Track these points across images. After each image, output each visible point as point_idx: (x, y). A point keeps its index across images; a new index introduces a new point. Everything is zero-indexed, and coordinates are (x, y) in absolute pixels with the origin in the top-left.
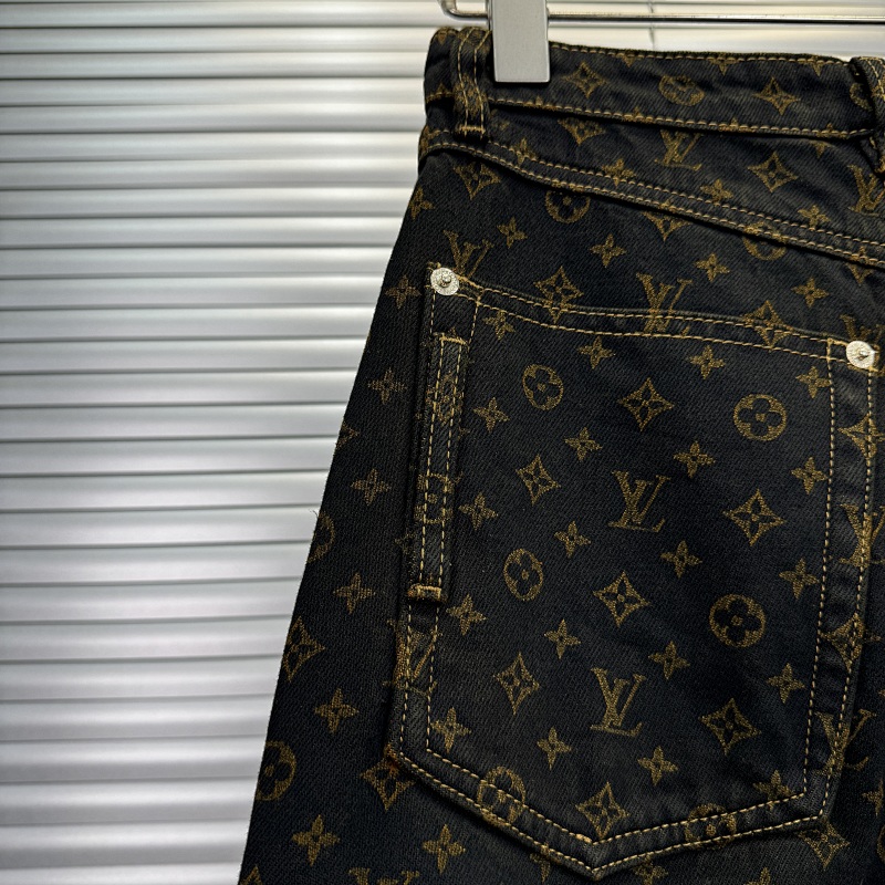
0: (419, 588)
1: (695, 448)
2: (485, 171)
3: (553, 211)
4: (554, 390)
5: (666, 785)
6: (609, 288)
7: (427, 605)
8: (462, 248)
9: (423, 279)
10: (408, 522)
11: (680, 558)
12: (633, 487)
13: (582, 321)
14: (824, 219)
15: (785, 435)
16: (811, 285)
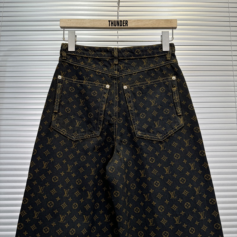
0: (55, 111)
1: (87, 97)
2: (66, 63)
3: (74, 68)
4: (73, 90)
5: (83, 132)
6: (80, 78)
7: (56, 113)
8: (62, 73)
9: (57, 77)
10: (54, 104)
11: (86, 109)
12: (82, 101)
13: (77, 82)
14: (106, 69)
15: (97, 96)
16: (103, 78)
